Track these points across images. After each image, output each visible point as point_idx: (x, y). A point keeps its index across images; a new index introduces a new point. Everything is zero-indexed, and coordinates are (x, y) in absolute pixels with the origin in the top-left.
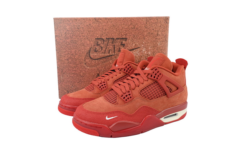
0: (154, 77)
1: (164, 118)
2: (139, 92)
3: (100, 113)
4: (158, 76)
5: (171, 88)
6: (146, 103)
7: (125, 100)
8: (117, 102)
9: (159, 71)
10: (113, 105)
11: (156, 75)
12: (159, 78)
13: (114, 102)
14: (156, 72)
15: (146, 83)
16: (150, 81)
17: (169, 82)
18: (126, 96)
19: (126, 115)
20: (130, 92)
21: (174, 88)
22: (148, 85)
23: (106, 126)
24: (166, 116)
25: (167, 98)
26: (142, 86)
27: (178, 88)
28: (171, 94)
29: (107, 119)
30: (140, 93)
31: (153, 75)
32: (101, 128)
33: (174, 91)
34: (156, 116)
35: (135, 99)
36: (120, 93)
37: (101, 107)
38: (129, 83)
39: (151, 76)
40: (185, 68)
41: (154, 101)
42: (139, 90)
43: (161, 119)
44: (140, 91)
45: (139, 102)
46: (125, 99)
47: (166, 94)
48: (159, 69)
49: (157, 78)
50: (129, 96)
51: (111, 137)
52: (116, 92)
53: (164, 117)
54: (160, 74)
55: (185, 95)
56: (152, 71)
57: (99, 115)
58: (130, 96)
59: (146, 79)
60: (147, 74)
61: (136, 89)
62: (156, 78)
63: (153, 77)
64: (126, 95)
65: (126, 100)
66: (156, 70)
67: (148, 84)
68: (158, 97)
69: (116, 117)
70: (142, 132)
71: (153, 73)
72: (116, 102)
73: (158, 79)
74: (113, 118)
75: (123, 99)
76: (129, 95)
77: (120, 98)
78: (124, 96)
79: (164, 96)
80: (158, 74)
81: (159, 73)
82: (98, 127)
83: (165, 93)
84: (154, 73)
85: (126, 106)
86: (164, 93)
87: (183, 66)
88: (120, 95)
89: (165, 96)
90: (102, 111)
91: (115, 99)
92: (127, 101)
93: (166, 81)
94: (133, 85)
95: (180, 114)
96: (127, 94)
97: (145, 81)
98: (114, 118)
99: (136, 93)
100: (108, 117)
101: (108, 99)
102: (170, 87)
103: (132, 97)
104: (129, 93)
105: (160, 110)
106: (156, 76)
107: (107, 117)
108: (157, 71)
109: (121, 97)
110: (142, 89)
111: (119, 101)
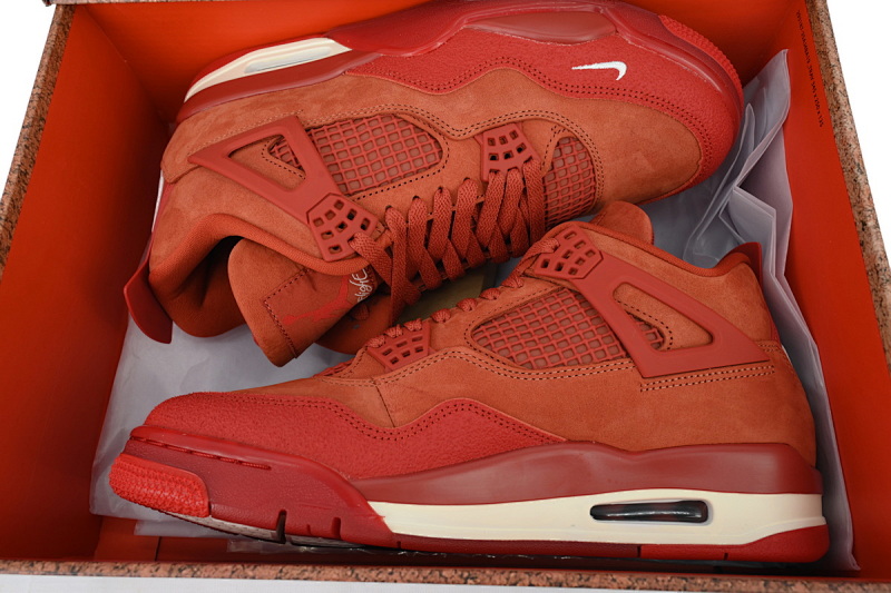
0: (352, 214)
2: (442, 161)
4: (330, 215)
5: (268, 156)
7: (521, 140)
8: (557, 138)
9: (317, 239)
11: (344, 225)
12: (329, 204)
14: (338, 239)
15: (400, 195)
16: (378, 200)
18: (509, 155)
19: (529, 69)
20: (486, 171)
21: (255, 156)
25: (301, 115)
28: (278, 132)
29: (621, 67)
30: (441, 153)
31: (354, 225)
33: (256, 142)
35: (474, 132)
39: (365, 224)
42: (443, 171)
44: (439, 166)
45: (457, 114)
46: (517, 142)
47: (307, 130)
49: (339, 205)
54: (318, 221)
58: (493, 150)
61: (456, 181)
62: (348, 207)
63: (361, 216)
64: (511, 162)
65: (514, 135)
66: (336, 248)
69: (580, 68)
71: (353, 238)
73: (334, 199)
74: (595, 66)
75: (526, 143)
76: (495, 157)
78: (518, 159)
79: (318, 123)
80: (330, 224)
81: (323, 228)
83: (310, 137)
84: (347, 233)
85: (523, 107)
89: (312, 124)
92: (511, 130)
93: (291, 189)
96: (502, 165)
98: (590, 63)
100: (616, 72)
103: (485, 143)
104: (494, 165)
106: (341, 215)
107: (620, 77)
108: (332, 242)
109: (536, 155)
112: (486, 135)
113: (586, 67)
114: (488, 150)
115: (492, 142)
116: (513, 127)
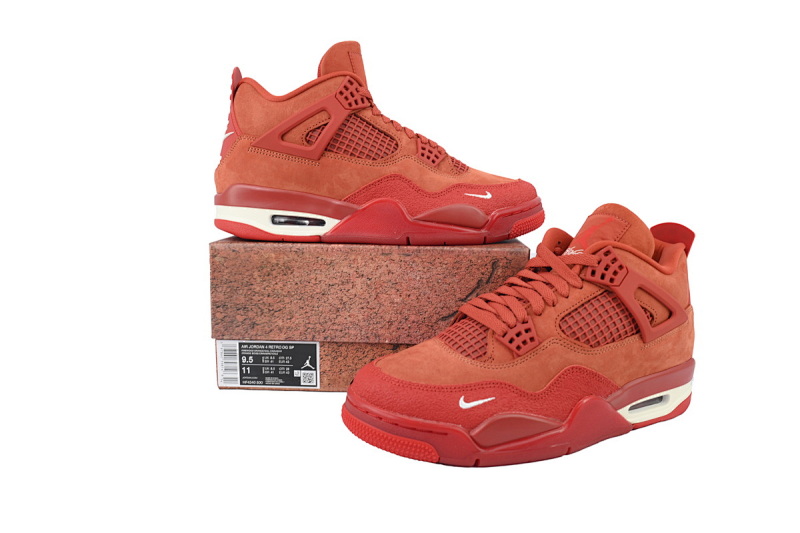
0: (603, 277)
1: (630, 409)
2: (558, 322)
3: (440, 389)
4: (615, 273)
5: (653, 312)
6: (579, 357)
7: (513, 346)
8: (488, 354)
9: (618, 258)
10: (477, 363)
11: (606, 269)
12: (617, 279)
13: (480, 354)
14: (607, 260)
15: (577, 296)
16: (589, 290)
17: (647, 292)
18: (518, 335)
19: (522, 394)
20: (530, 321)
21: (660, 313)
22: (584, 301)
23: (459, 428)
24: (634, 404)
25: (642, 344)
26: (565, 306)
27: (671, 314)
28: (654, 330)
29: (463, 405)
30: (560, 327)
31: (600, 270)
32: (446, 434)
33: (662, 323)
34: (609, 399)
35: (544, 343)
36: (498, 327)
37: (439, 370)
38: (520, 296)
39: (593, 273)
40: (687, 251)
41: (605, 350)
42: (556, 316)
43: (620, 412)
44: (560, 318)
45: (557, 354)
46: (516, 346)
47: (639, 331)
48: (617, 253)
49: (612, 280)
50: (525, 336)
51: (476, 465)
52: (483, 322)
53: (629, 406)
54: (621, 267)
55: (690, 337)
56: (596, 258)
57: (437, 393)
58: (529, 335)
59: (578, 283)
60: (577, 269)
61: (546, 312)
62: (607, 281)
63: (597, 278)
64: (516, 330)
65: (518, 348)
66: (607, 253)
67: (583, 297)
68: (614, 340)
69: (489, 399)
70: (569, 449)
71: (599, 263)
72: (485, 353)
73: (615, 283)
74: (481, 402)
75: (509, 345)
76: (527, 331)
77: (497, 340)
78: (512, 333)
79: (634, 336)
80: (614, 267)
81: (617, 264)
82: (434, 430)
83: (637, 326)
84: (603, 265)
85: (517, 367)
86: (633, 326)
87: (681, 246)
88: (499, 332)
89: (637, 336)
90: (446, 380)
91: (479, 345)
92: (521, 350)
93: (640, 288)
94: (537, 303)
95: (675, 396)
96: (521, 328)
97: (572, 289)
98: (485, 404)
99: (547, 324)
100: (466, 401)
101: (457, 346)
102: (649, 309)
103: (536, 338)
104: (526, 326)
105: (619, 382)
106: (609, 274)
107: (462, 399)
108: (610, 257)
109: (501, 339)
110: (567, 312)
111: (494, 349)
112: (536, 342)
113: (486, 400)
114: (532, 334)
115: (532, 339)
116: (520, 352)
